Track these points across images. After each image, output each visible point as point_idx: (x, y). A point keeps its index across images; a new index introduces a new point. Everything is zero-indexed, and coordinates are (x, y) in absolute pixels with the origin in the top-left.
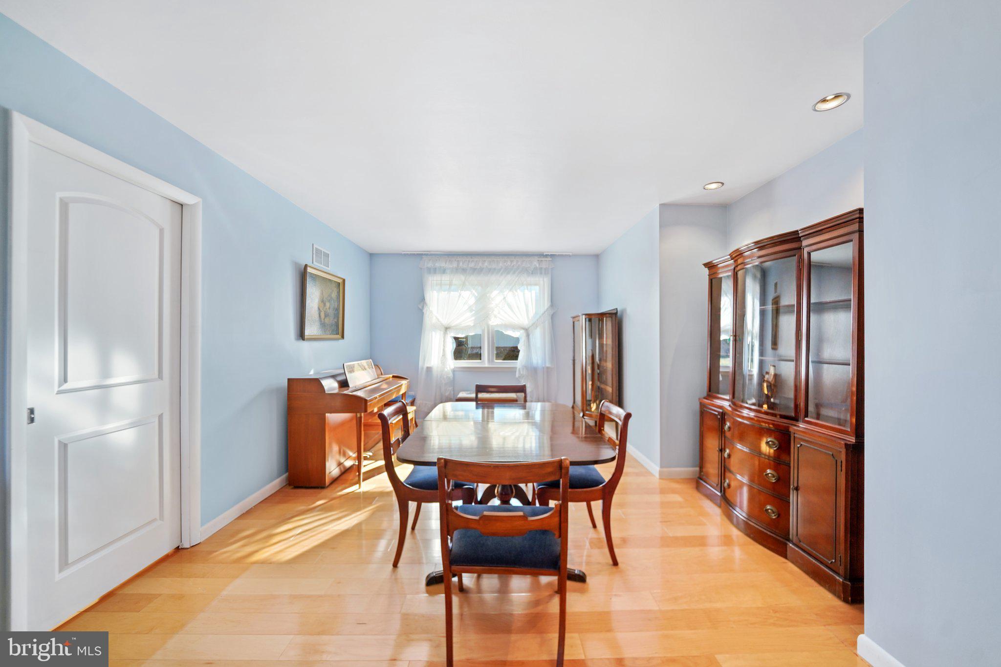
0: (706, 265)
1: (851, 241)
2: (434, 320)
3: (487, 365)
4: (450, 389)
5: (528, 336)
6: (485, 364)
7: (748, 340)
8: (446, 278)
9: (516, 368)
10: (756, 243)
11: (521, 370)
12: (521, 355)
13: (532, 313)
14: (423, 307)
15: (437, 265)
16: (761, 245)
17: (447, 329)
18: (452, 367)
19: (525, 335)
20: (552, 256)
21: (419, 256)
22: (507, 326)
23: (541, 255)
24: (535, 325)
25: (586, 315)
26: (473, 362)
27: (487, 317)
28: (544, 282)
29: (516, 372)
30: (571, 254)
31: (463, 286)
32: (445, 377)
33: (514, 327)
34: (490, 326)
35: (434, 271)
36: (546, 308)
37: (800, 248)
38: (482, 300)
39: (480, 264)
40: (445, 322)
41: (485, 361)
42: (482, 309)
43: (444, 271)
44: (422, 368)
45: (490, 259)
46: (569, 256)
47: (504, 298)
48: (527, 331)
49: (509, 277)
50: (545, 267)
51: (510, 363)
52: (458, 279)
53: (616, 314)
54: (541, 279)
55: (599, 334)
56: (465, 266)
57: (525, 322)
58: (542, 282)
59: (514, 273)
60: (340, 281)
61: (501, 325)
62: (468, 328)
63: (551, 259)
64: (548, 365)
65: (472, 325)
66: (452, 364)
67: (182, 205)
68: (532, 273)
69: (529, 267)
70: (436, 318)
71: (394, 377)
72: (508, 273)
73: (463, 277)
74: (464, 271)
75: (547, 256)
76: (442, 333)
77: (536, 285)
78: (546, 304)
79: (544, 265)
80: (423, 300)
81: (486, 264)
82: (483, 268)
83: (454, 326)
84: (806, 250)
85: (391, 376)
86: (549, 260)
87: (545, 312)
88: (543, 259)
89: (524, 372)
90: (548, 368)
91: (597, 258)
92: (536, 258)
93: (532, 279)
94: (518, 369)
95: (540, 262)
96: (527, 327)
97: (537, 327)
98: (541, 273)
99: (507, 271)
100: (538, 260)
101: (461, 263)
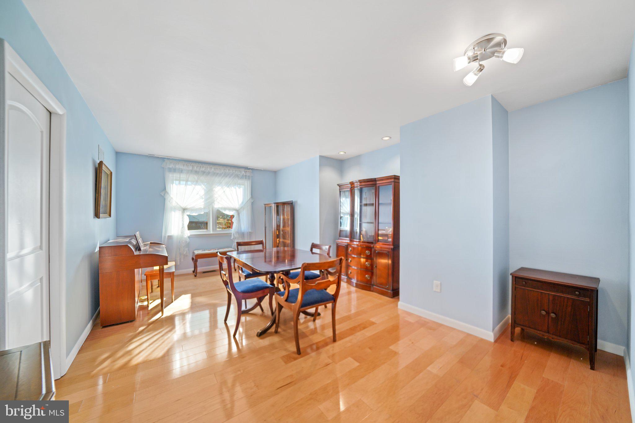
0: (338, 185)
1: (392, 184)
2: (174, 204)
3: (211, 232)
4: (187, 249)
5: (239, 214)
6: (210, 232)
7: (356, 216)
8: (183, 176)
9: (231, 233)
10: (359, 180)
11: (235, 234)
12: (235, 226)
13: (241, 201)
14: (165, 194)
15: (177, 166)
16: (361, 181)
17: (184, 210)
18: (189, 235)
19: (237, 214)
20: (252, 169)
21: (163, 159)
22: (225, 209)
23: (246, 168)
24: (242, 208)
25: (275, 203)
26: (201, 231)
27: (212, 202)
28: (247, 183)
29: (231, 236)
30: (263, 169)
31: (196, 182)
32: (184, 241)
33: (230, 209)
34: (214, 208)
35: (174, 170)
36: (249, 198)
37: (376, 184)
38: (209, 193)
39: (209, 169)
40: (184, 205)
41: (210, 230)
42: (209, 197)
43: (181, 171)
44: (165, 237)
45: (214, 167)
46: (261, 170)
47: (224, 192)
48: (238, 211)
49: (227, 179)
50: (248, 175)
51: (227, 231)
52: (192, 177)
53: (292, 203)
54: (246, 182)
55: (283, 214)
56: (198, 170)
57: (237, 206)
58: (246, 184)
59: (230, 177)
60: (109, 173)
61: (222, 208)
62: (200, 209)
63: (251, 171)
64: (250, 231)
65: (203, 207)
66: (188, 233)
67: (50, 113)
68: (241, 178)
69: (239, 174)
70: (176, 202)
71: (151, 243)
72: (226, 177)
73: (196, 177)
74: (196, 172)
75: (249, 169)
76: (181, 212)
77: (243, 185)
78: (249, 196)
79: (248, 174)
80: (165, 189)
81: (213, 170)
82: (210, 172)
83: (189, 208)
84: (378, 185)
85: (149, 242)
86: (250, 172)
87: (248, 201)
88: (247, 170)
89: (237, 236)
90: (250, 232)
91: (275, 173)
92: (243, 170)
93: (240, 181)
94: (232, 234)
95: (245, 172)
96: (238, 209)
97: (244, 209)
98: (246, 178)
99: (226, 175)
100: (244, 171)
101: (195, 168)
